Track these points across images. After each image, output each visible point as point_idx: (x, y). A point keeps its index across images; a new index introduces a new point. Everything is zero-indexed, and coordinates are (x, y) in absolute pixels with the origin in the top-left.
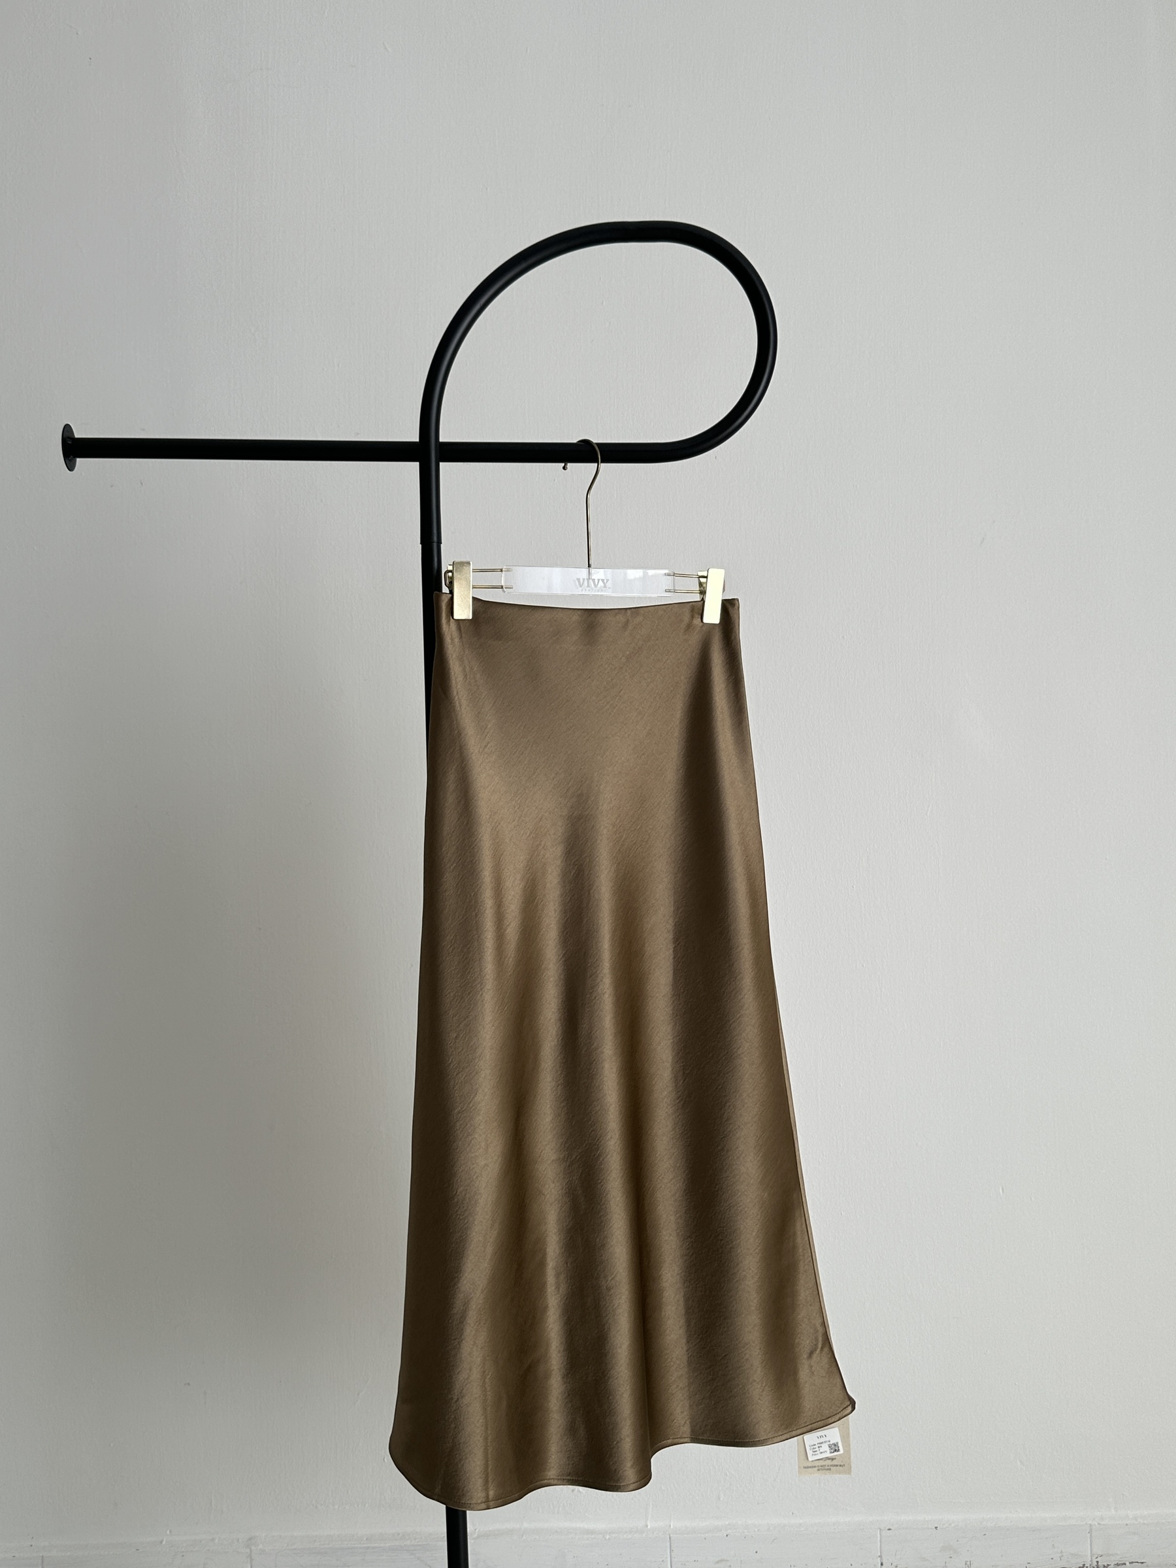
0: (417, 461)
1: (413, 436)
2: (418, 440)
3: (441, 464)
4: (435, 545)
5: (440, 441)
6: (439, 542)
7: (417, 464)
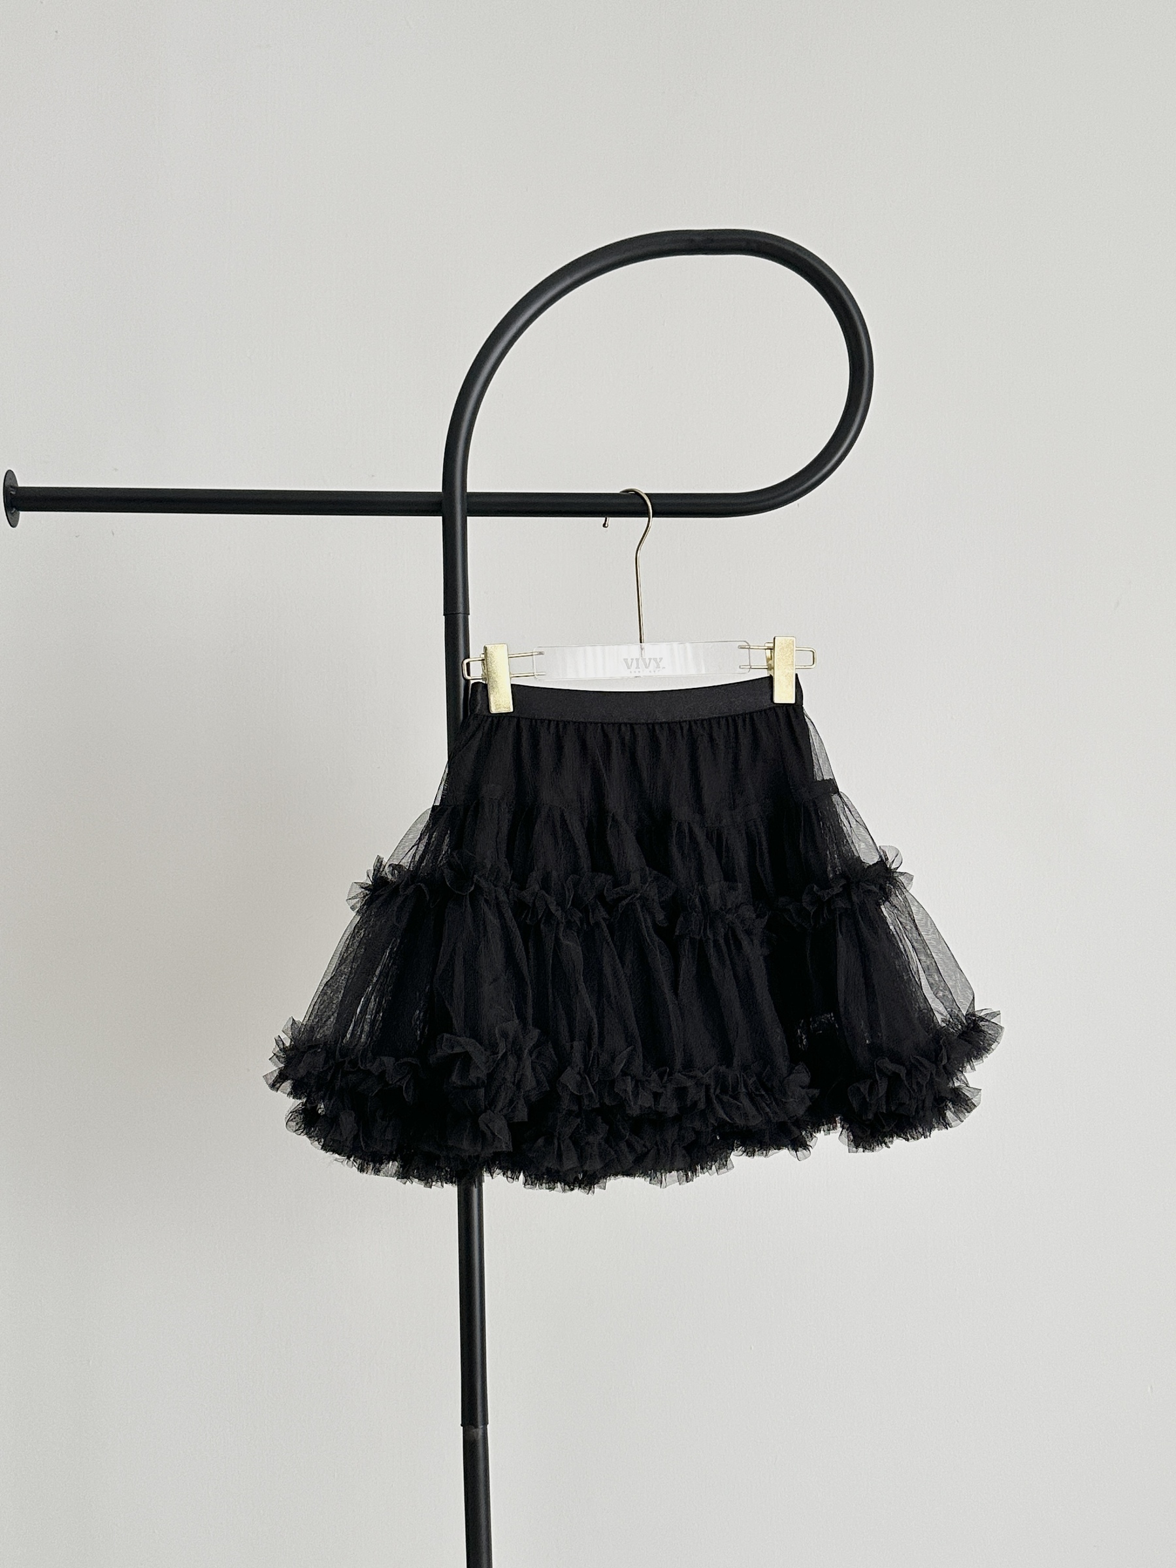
0: (440, 516)
1: (434, 484)
2: (440, 490)
3: (468, 517)
4: (461, 617)
5: (468, 491)
6: (466, 613)
7: (438, 521)
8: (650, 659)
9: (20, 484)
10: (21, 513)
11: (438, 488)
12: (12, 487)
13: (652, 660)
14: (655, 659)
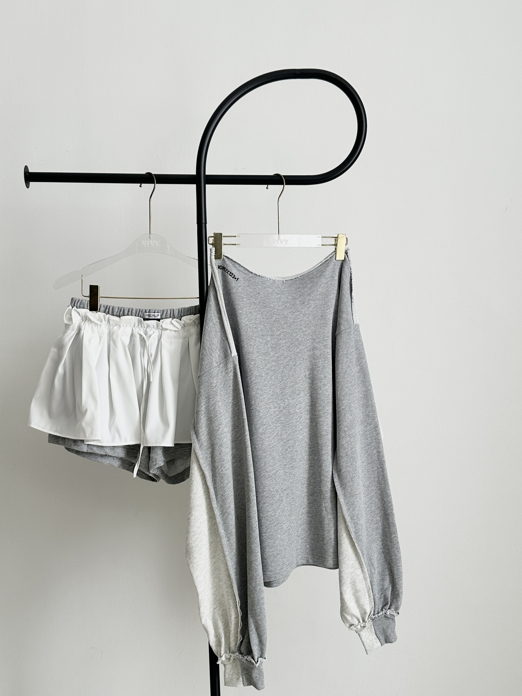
0: (195, 184)
4: (204, 224)
6: (206, 222)
8: (283, 240)
9: (30, 172)
10: (31, 183)
11: (194, 173)
12: (27, 172)
13: (284, 241)
14: (285, 240)
